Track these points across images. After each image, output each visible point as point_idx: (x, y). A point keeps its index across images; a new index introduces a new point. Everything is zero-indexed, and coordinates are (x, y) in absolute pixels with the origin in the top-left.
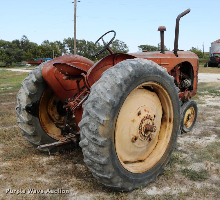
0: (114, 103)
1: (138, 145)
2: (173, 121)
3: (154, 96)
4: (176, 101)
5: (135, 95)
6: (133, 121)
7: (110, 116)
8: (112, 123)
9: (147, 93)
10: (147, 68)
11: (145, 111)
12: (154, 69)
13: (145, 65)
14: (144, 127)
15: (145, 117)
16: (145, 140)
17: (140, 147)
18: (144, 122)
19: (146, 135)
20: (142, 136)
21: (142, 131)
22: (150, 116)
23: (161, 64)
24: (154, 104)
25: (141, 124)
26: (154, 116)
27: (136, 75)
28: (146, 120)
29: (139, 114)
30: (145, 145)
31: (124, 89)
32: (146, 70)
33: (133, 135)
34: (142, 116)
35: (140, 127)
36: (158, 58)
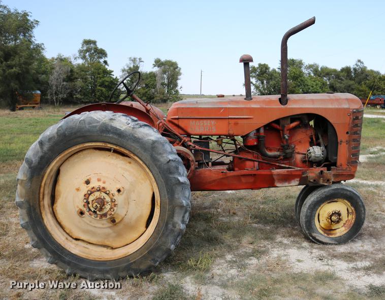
0: (32, 163)
1: (90, 222)
2: (161, 204)
3: (130, 163)
4: (160, 174)
6: (78, 190)
8: (29, 184)
9: (114, 158)
10: (88, 125)
11: (99, 180)
12: (101, 126)
13: (84, 120)
14: (93, 201)
15: (93, 188)
16: (98, 218)
17: (95, 227)
18: (93, 194)
19: (98, 213)
20: (90, 212)
21: (90, 205)
22: (104, 188)
23: (230, 117)
24: (126, 174)
25: (87, 196)
26: (117, 190)
27: (66, 133)
28: (95, 192)
29: (88, 182)
30: (104, 226)
31: (46, 148)
32: (85, 127)
33: (78, 207)
34: (91, 186)
35: (85, 199)
36: (222, 108)
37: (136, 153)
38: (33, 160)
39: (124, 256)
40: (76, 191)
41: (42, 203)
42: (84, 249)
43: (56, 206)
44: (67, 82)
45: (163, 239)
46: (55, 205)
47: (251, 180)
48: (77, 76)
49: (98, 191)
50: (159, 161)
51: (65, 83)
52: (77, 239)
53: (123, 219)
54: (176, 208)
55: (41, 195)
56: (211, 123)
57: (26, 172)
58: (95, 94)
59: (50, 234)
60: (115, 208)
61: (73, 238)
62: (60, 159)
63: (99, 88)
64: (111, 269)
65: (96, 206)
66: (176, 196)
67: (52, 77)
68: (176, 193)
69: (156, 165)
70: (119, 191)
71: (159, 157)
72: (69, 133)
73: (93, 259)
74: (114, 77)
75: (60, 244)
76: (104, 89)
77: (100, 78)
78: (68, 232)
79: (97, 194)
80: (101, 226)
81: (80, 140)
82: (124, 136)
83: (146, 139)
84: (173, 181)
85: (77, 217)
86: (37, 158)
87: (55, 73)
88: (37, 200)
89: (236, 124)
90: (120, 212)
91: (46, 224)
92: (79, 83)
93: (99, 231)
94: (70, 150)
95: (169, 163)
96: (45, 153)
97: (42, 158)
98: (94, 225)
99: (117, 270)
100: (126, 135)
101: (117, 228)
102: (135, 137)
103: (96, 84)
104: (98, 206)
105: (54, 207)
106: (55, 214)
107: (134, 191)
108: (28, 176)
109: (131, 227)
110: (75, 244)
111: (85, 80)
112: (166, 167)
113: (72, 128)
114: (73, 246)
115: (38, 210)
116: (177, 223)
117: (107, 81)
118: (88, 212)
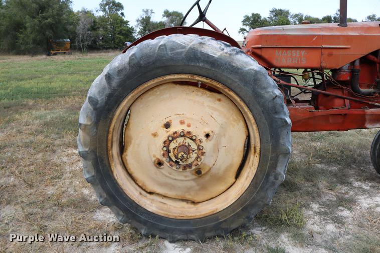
0: (98, 103)
1: (170, 174)
2: (260, 151)
3: (219, 100)
4: (262, 115)
5: (168, 95)
6: (155, 135)
7: (91, 120)
8: (95, 130)
9: (200, 94)
10: (171, 51)
11: (182, 123)
12: (187, 52)
13: (164, 45)
14: (174, 149)
15: (176, 133)
16: (181, 170)
17: (175, 179)
18: (175, 141)
19: (181, 163)
20: (171, 162)
21: (171, 154)
22: (189, 133)
23: (324, 46)
24: (215, 115)
25: (168, 143)
26: (205, 134)
27: (142, 62)
28: (178, 137)
29: (167, 126)
30: (187, 179)
31: (115, 83)
32: (167, 54)
33: (154, 156)
34: (172, 130)
35: (164, 147)
36: (316, 35)
37: (233, 87)
38: (99, 99)
39: (211, 213)
40: (152, 137)
41: (111, 152)
42: (162, 205)
43: (127, 155)
44: (91, 31)
45: (262, 194)
46: (125, 154)
47: (340, 120)
48: (99, 26)
49: (182, 136)
50: (262, 97)
51: (89, 32)
52: (151, 193)
53: (210, 169)
54: (280, 156)
55: (109, 143)
56: (301, 54)
57: (90, 115)
58: (115, 41)
59: (122, 189)
60: (202, 157)
61: (147, 192)
62: (133, 97)
63: (118, 36)
64: (197, 229)
65: (182, 155)
66: (281, 141)
67: (78, 28)
68: (281, 138)
69: (259, 103)
70: (207, 136)
71: (263, 92)
72: (145, 62)
73: (174, 217)
74: (130, 26)
75: (134, 201)
76: (122, 37)
77: (118, 27)
78: (140, 185)
79: (180, 140)
80: (183, 178)
81: (159, 71)
82: (218, 65)
83: (247, 69)
84: (279, 123)
85: (153, 169)
86: (103, 97)
87: (81, 24)
88: (105, 149)
89: (330, 55)
90: (207, 161)
91: (116, 178)
92: (101, 31)
93: (179, 184)
94: (146, 86)
95: (275, 100)
96: (115, 90)
97: (110, 96)
98: (174, 178)
99: (204, 230)
100: (222, 63)
101: (202, 181)
102: (233, 66)
103: (115, 32)
104: (185, 155)
105: (123, 156)
106: (125, 164)
107: (224, 135)
108: (93, 120)
109: (218, 179)
110: (150, 199)
111: (106, 29)
112: (270, 105)
113: (148, 56)
114: (148, 202)
115: (106, 162)
116: (280, 174)
117: (124, 30)
118: (169, 162)
